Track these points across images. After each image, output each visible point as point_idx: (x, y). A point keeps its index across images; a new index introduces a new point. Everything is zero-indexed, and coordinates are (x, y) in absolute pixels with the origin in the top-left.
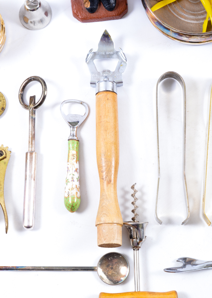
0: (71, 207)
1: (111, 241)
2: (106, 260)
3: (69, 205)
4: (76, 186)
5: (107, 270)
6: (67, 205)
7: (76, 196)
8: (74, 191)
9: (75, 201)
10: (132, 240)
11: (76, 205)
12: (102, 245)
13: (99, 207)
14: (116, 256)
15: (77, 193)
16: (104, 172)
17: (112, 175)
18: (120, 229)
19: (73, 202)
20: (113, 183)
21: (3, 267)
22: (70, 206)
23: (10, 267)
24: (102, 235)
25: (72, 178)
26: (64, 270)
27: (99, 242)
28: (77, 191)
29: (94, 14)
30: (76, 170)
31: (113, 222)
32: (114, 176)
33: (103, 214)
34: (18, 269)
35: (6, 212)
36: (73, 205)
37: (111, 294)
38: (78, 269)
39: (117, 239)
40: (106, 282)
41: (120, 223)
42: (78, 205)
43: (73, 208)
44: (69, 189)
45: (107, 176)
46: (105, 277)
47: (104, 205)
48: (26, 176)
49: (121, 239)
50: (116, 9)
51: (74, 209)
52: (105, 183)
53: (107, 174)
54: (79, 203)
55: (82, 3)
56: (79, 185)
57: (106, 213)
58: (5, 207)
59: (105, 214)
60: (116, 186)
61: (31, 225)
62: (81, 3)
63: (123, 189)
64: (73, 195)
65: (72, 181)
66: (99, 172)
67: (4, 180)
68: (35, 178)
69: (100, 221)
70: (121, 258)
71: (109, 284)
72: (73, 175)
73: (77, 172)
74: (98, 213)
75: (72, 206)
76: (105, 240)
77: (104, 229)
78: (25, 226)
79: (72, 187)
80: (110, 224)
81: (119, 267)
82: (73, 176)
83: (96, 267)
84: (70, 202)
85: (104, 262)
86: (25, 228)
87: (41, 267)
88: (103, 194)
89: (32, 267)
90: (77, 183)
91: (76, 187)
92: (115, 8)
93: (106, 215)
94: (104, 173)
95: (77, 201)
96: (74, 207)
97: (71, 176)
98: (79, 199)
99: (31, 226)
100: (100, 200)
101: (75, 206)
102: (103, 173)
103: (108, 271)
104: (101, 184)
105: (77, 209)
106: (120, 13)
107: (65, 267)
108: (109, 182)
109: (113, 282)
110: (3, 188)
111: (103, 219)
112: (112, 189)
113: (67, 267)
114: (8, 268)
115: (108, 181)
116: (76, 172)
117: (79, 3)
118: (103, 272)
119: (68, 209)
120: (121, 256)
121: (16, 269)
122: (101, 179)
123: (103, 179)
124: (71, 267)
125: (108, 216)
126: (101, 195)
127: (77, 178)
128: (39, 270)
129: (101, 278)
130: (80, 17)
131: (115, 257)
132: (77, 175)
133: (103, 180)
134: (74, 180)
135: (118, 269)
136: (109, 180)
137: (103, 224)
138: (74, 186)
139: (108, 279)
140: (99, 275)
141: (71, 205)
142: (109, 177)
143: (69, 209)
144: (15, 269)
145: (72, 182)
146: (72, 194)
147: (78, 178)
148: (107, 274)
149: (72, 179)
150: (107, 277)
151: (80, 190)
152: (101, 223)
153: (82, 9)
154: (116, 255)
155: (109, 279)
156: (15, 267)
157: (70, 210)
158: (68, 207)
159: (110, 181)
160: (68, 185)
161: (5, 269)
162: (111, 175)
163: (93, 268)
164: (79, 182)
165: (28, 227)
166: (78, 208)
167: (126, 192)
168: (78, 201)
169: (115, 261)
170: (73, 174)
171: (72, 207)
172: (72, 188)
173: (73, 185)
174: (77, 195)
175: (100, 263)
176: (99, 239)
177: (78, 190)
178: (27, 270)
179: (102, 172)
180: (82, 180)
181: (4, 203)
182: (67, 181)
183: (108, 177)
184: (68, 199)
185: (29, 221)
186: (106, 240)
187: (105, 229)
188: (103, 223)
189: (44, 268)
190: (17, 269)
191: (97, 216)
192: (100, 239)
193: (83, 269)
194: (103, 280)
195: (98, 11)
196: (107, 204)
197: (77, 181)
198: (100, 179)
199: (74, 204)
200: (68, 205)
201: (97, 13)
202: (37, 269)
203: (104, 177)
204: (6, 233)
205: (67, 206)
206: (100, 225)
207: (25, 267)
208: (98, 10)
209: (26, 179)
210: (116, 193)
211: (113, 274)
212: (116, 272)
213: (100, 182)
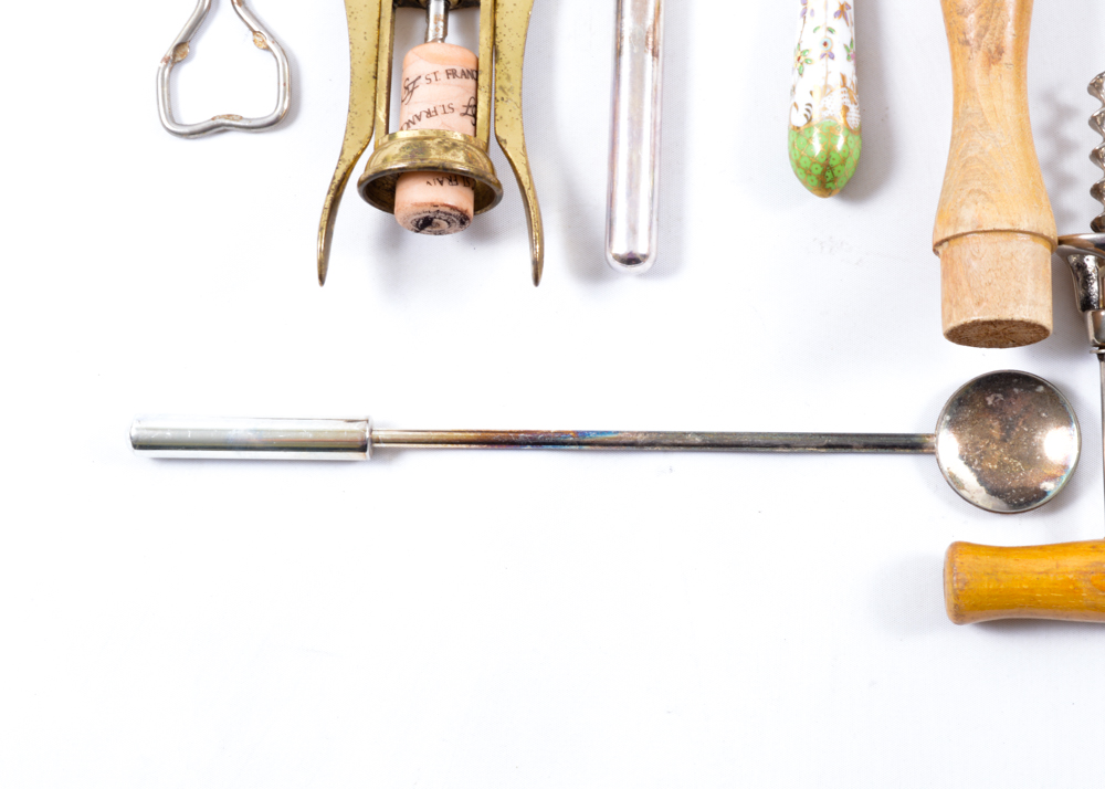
0: (820, 170)
1: (1005, 307)
2: (974, 407)
3: (813, 161)
4: (843, 78)
5: (977, 449)
6: (802, 162)
7: (841, 121)
8: (836, 101)
9: (840, 145)
10: (1093, 314)
11: (843, 161)
12: (964, 327)
13: (949, 167)
14: (1019, 388)
15: (846, 109)
16: (970, 12)
17: (1010, 24)
18: (1047, 261)
19: (829, 151)
20: (1011, 61)
21: (519, 432)
22: (814, 166)
23: (549, 432)
24: (964, 283)
25: (825, 44)
26: (788, 446)
27: (951, 317)
28: (847, 101)
30: (841, 12)
31: (1017, 228)
32: (1016, 29)
33: (970, 192)
34: (586, 440)
35: (534, 191)
36: (832, 162)
37: (1001, 549)
38: (849, 442)
39: (1034, 303)
40: (975, 501)
41: (1045, 234)
42: (850, 164)
43: (829, 174)
44: (811, 93)
45: (986, 29)
46: (968, 477)
47: (970, 154)
48: (619, 36)
49: (1049, 302)
51: (834, 180)
52: (978, 59)
53: (983, 22)
54: (856, 154)
56: (854, 78)
57: (985, 189)
58: (529, 173)
59: (979, 192)
60: (1026, 78)
61: (641, 250)
63: (1049, 97)
64: (830, 117)
65: (823, 56)
66: (947, 15)
67: (523, 56)
68: (660, 48)
69: (957, 222)
70: (1041, 395)
71: (990, 508)
72: (831, 30)
73: (846, 19)
74: (946, 189)
75: (827, 167)
76: (978, 304)
77: (974, 257)
78: (616, 257)
79: (823, 83)
80: (1003, 237)
81: (1031, 438)
82: (829, 34)
83: (928, 436)
84: (817, 148)
85: (968, 413)
86: (617, 265)
87: (685, 433)
88: (970, 110)
89: (645, 433)
90: (844, 66)
91: (844, 85)
93: (982, 196)
94: (972, 19)
95: (846, 143)
96: (836, 172)
97: (822, 35)
98: (857, 138)
99: (645, 257)
100: (953, 137)
101: (839, 167)
102: (966, 17)
103: (984, 452)
104: (954, 67)
105: (845, 180)
107: (793, 435)
108: (995, 56)
109: (1007, 502)
110: (517, 90)
111: (968, 217)
112: (1007, 85)
113: (800, 435)
114: (544, 438)
115: (990, 51)
116: (842, 20)
118: (962, 457)
119: (805, 183)
120: (1041, 389)
121: (577, 439)
122: (957, 46)
123: (967, 43)
124: (820, 435)
125: (992, 202)
126: (956, 114)
127: (846, 46)
128: (679, 445)
129: (955, 484)
131: (1016, 390)
132: (843, 34)
133: (968, 48)
134: (834, 51)
135: (1029, 445)
136: (993, 49)
137: (969, 236)
138: (835, 81)
139: (983, 488)
140: (945, 469)
141: (822, 161)
142: (993, 34)
143: (809, 178)
144: (572, 444)
145: (824, 60)
146: (826, 114)
147: (848, 44)
148: (979, 465)
149: (822, 50)
150: (979, 480)
151: (860, 99)
152: (961, 230)
154: (1017, 385)
155: (989, 486)
156: (574, 432)
157: (816, 182)
158: (808, 172)
159: (1000, 51)
160: (805, 74)
161: (528, 444)
162: (1003, 27)
163: (916, 440)
164: (852, 62)
165: (631, 260)
166: (850, 175)
167: (1064, 113)
168: (852, 146)
169: (1016, 408)
170: (829, 25)
171: (824, 172)
172: (826, 86)
173: (828, 73)
174: (845, 116)
175: (948, 418)
176: (949, 300)
177: (851, 98)
178: (625, 445)
179: (963, 13)
180: (866, 55)
181: (525, 155)
182: (802, 59)
183: (988, 36)
184: (808, 135)
185: (633, 231)
186: (985, 304)
187: (979, 256)
188: (970, 230)
189: (698, 440)
190: (580, 444)
191: (942, 203)
192: (957, 303)
193: (875, 441)
194: (964, 493)
196: (989, 148)
197: (848, 59)
198: (952, 45)
199: (833, 155)
200: (808, 164)
202: (668, 441)
203: (972, 35)
204: (536, 280)
205: (803, 165)
206: (958, 240)
207: (617, 432)
209: (618, 53)
210: (1022, 107)
211: (1005, 465)
212: (1020, 458)
213: (953, 57)
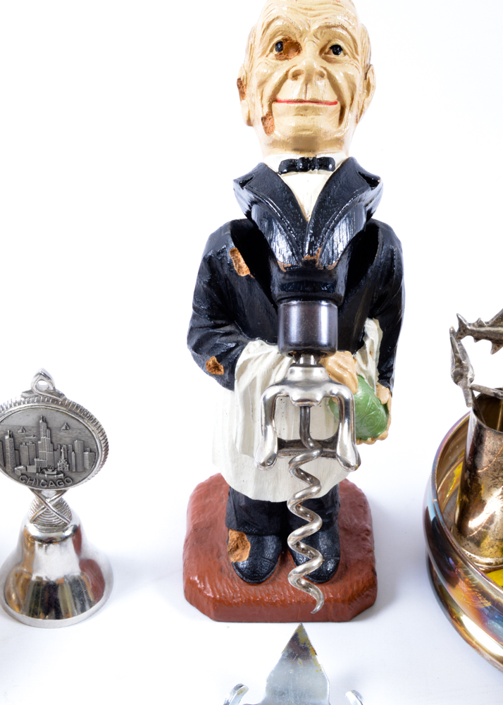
29: (261, 587)
50: (337, 581)
55: (223, 553)
62: (219, 551)
92: (336, 576)
106: (350, 592)
117: (212, 551)
130: (210, 595)
153: (221, 570)
195: (274, 579)
201: (270, 587)
208: (276, 576)
